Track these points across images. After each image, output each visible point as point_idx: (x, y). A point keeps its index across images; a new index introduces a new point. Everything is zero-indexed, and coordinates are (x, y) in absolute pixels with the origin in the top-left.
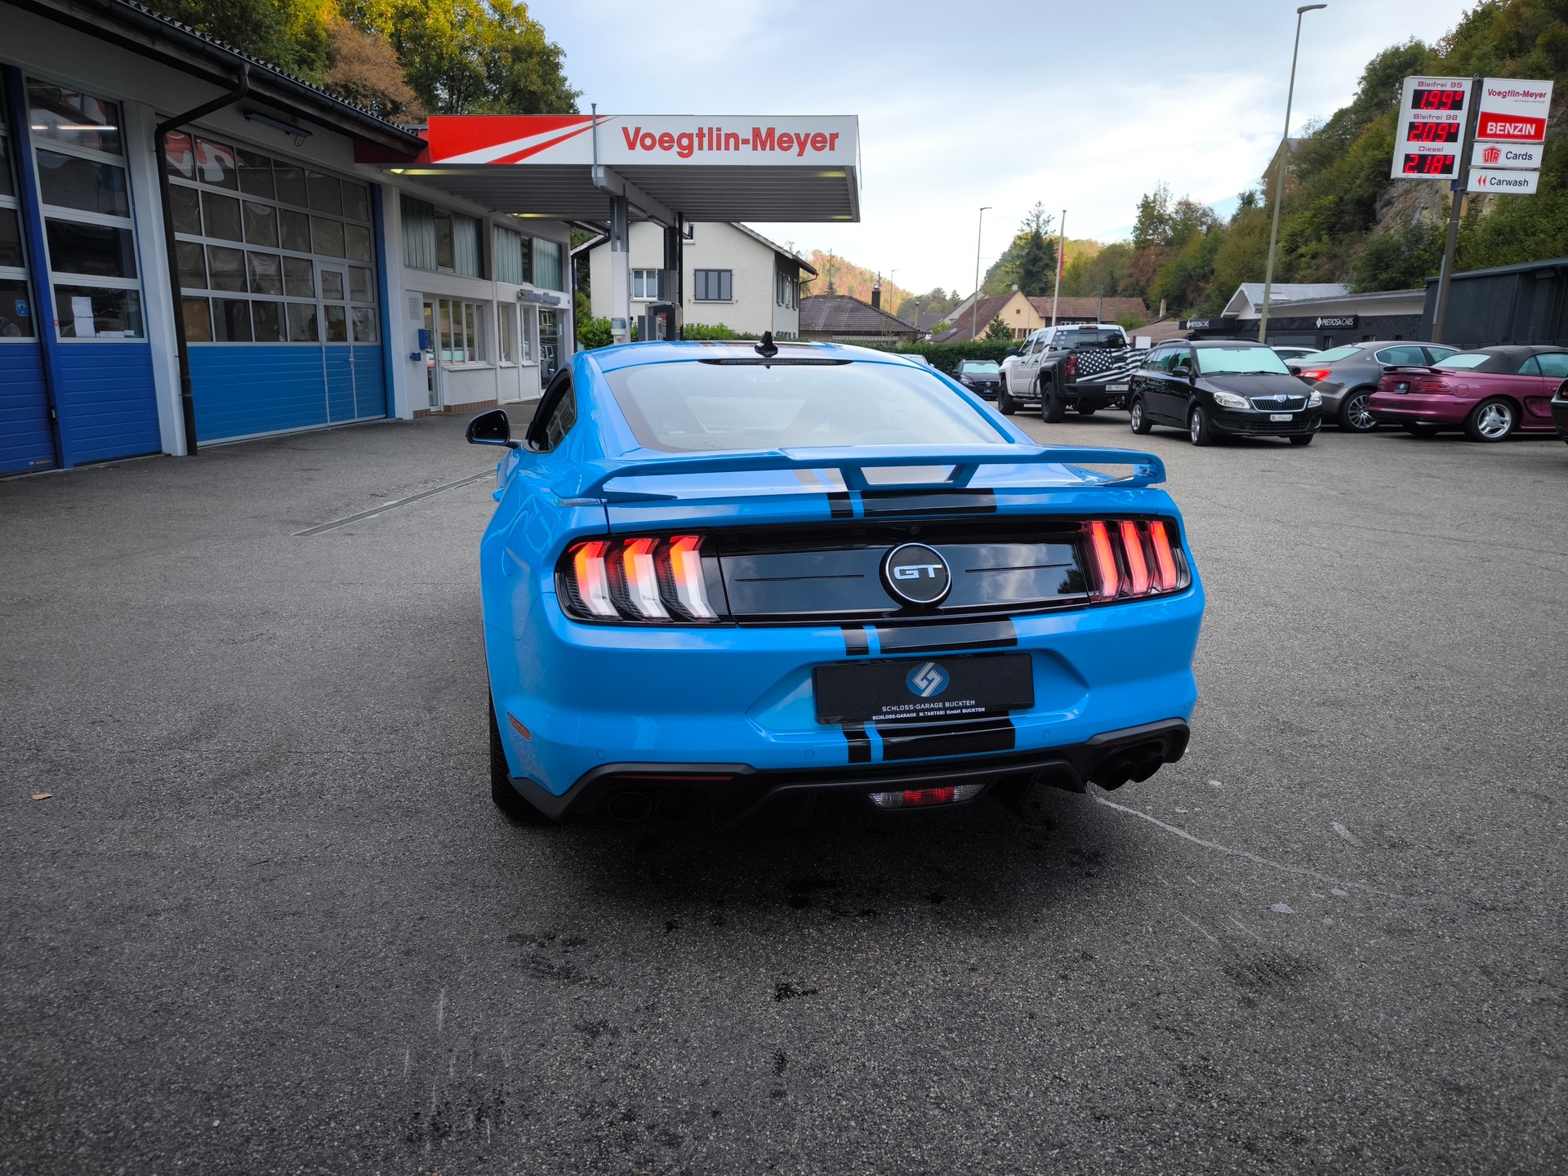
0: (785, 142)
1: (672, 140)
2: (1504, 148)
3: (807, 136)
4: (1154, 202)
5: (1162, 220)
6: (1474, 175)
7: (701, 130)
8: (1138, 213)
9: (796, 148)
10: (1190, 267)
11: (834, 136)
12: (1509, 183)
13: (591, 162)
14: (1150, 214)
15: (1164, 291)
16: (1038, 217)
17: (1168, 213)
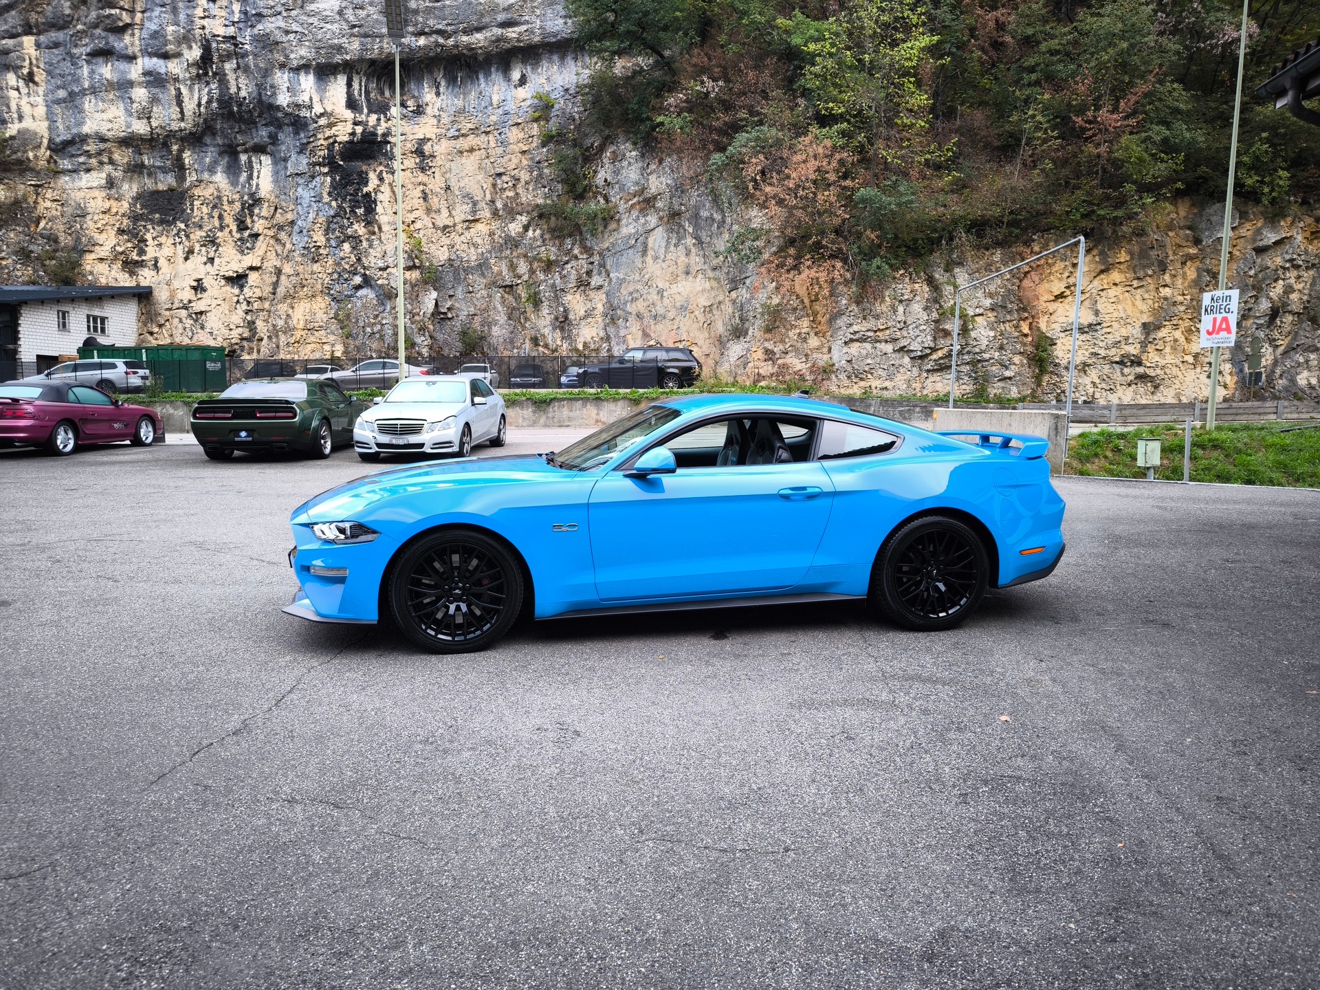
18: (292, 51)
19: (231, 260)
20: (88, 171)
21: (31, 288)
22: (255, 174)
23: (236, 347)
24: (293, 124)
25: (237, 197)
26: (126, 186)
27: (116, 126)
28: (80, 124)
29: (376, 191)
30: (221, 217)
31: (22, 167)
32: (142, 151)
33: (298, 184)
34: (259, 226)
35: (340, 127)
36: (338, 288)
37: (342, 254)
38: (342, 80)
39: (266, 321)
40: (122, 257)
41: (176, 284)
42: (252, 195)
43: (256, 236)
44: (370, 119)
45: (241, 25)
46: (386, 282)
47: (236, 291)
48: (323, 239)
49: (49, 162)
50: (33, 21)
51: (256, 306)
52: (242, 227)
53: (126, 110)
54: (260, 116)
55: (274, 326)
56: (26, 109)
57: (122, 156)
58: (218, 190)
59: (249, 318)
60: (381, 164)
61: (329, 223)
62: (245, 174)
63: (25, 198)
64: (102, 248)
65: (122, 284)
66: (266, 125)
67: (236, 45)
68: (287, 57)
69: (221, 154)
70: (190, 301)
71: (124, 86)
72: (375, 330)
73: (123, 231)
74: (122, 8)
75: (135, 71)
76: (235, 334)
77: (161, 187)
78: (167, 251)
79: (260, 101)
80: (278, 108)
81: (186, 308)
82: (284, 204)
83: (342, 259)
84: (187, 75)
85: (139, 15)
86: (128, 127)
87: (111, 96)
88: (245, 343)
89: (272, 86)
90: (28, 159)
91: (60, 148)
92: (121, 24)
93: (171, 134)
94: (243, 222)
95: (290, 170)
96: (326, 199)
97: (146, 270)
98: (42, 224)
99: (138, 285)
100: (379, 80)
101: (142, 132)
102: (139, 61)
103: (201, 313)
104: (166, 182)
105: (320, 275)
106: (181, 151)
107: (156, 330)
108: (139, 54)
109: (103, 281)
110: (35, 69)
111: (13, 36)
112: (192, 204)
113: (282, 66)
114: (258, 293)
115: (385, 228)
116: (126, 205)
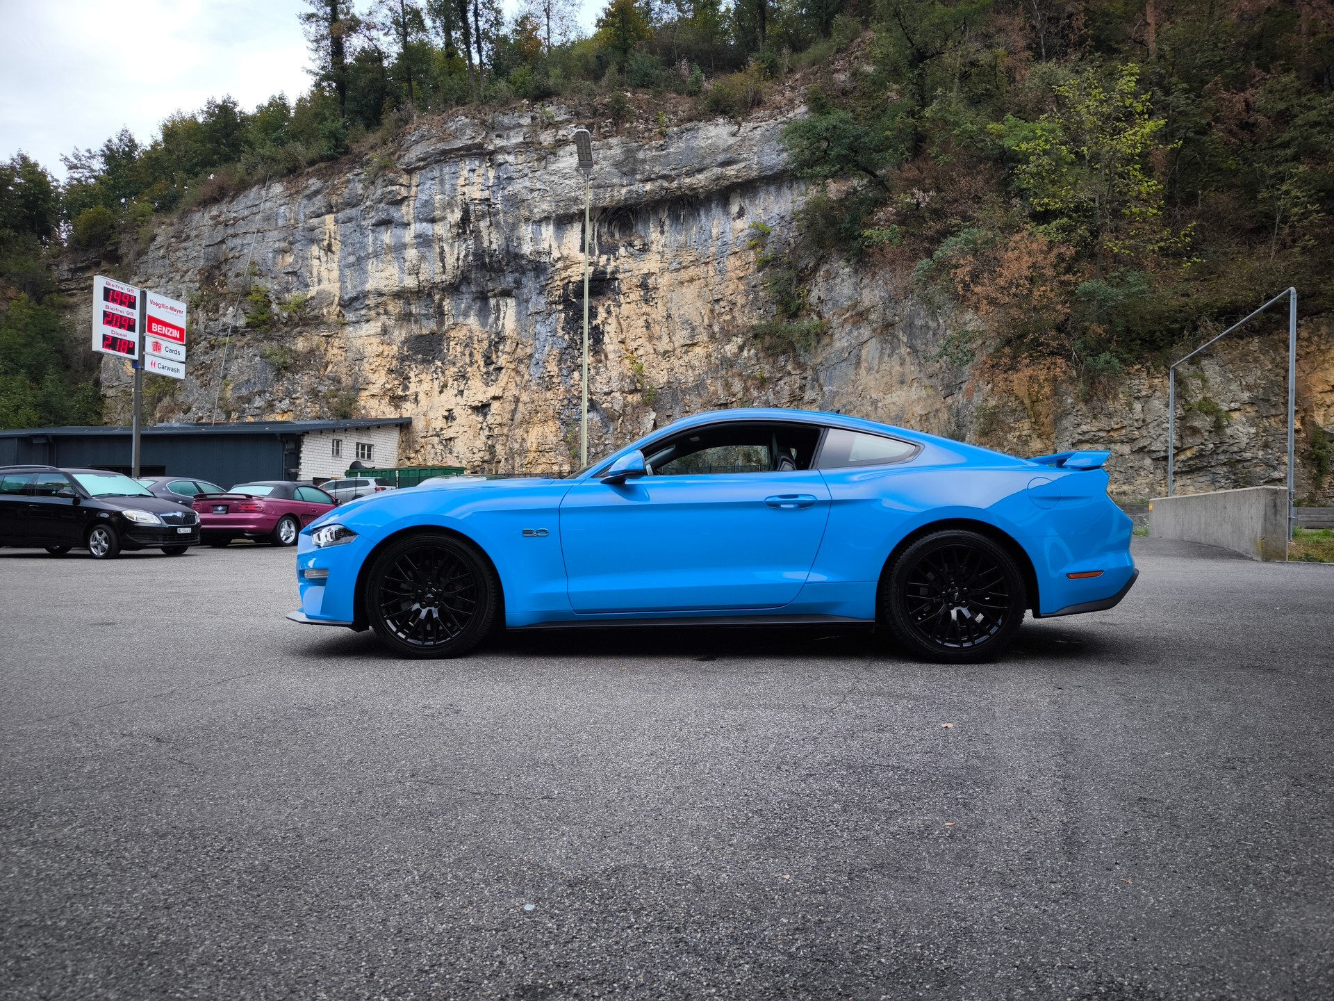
2: (164, 343)
6: (148, 360)
12: (169, 369)
18: (536, 206)
19: (478, 392)
20: (368, 321)
21: (317, 422)
22: (502, 315)
23: (478, 469)
24: (534, 270)
25: (485, 336)
26: (396, 333)
27: (391, 282)
28: (364, 283)
29: (604, 323)
30: (471, 355)
31: (318, 321)
32: (412, 302)
33: (537, 322)
34: (502, 360)
35: (574, 268)
36: (567, 413)
37: (572, 382)
38: (577, 227)
39: (504, 445)
40: (390, 393)
41: (431, 415)
42: (498, 334)
43: (500, 369)
44: (601, 260)
45: (494, 189)
46: (610, 405)
47: (480, 419)
48: (556, 369)
49: (338, 316)
50: (333, 202)
51: (496, 430)
52: (488, 361)
53: (400, 268)
54: (507, 265)
55: (511, 449)
56: (324, 274)
57: (395, 307)
58: (470, 331)
59: (490, 442)
60: (609, 299)
61: (562, 354)
62: (493, 316)
63: (318, 347)
64: (375, 386)
65: (388, 416)
66: (512, 272)
67: (489, 206)
68: (531, 212)
69: (474, 300)
70: (442, 429)
71: (400, 248)
72: (599, 450)
73: (392, 371)
74: (401, 185)
75: (408, 236)
76: (478, 457)
77: (425, 331)
78: (426, 386)
79: (508, 252)
80: (522, 256)
81: (438, 435)
82: (524, 340)
83: (572, 386)
84: (450, 235)
85: (414, 189)
86: (401, 282)
87: (389, 258)
88: (486, 466)
89: (518, 238)
90: (323, 315)
91: (347, 304)
92: (399, 197)
93: (434, 286)
94: (489, 358)
95: (531, 309)
96: (560, 333)
97: (408, 403)
98: (329, 368)
99: (401, 417)
100: (610, 224)
101: (411, 286)
102: (412, 226)
103: (450, 439)
104: (429, 327)
105: (552, 402)
106: (442, 300)
107: (413, 455)
108: (412, 221)
109: (373, 414)
110: (333, 241)
111: (318, 216)
112: (448, 345)
113: (527, 220)
114: (499, 419)
115: (611, 356)
116: (395, 348)
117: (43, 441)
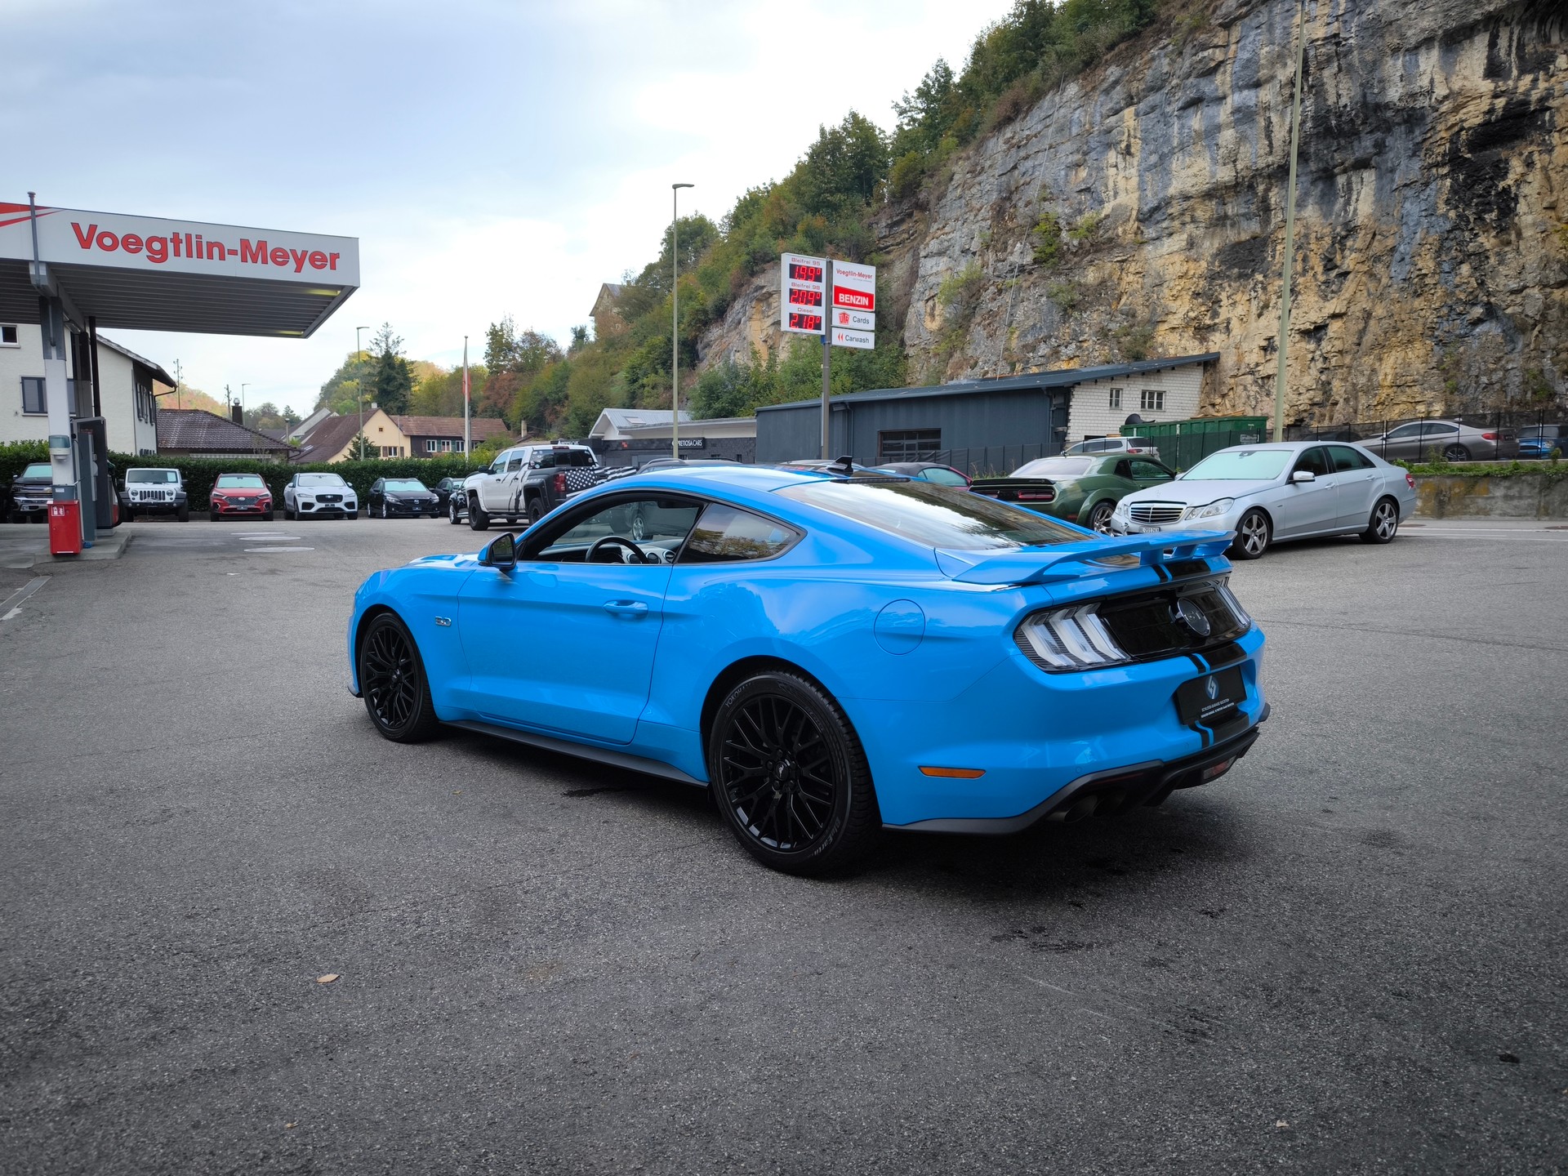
0: (280, 257)
1: (138, 241)
2: (851, 314)
3: (304, 253)
4: (502, 330)
5: (510, 347)
6: (835, 332)
7: (176, 235)
8: (487, 340)
9: (292, 264)
10: (546, 392)
11: (335, 257)
12: (857, 340)
13: (29, 256)
14: (499, 342)
15: (523, 413)
16: (387, 338)
17: (515, 341)
18: (1410, 27)
19: (1312, 310)
20: (1171, 234)
21: (1106, 367)
22: (1354, 197)
23: (1305, 415)
24: (1405, 122)
25: (1327, 230)
26: (1207, 244)
27: (1200, 180)
28: (1166, 187)
29: (1518, 183)
30: (1305, 259)
31: (1111, 244)
32: (1227, 200)
33: (1405, 198)
34: (1349, 261)
35: (1471, 108)
36: (1446, 326)
37: (1457, 280)
38: (1481, 42)
39: (1344, 380)
40: (1195, 324)
41: (1245, 347)
42: (1346, 224)
43: (1345, 274)
44: (1521, 83)
45: (1346, 17)
46: (1518, 309)
47: (1312, 346)
48: (1431, 264)
49: (1136, 234)
50: (1134, 91)
51: (1333, 362)
52: (1329, 264)
53: (1212, 158)
54: (1364, 123)
55: (1354, 385)
56: (1121, 184)
57: (1204, 212)
58: (1306, 227)
59: (1323, 378)
60: (1532, 143)
61: (1443, 240)
62: (1341, 200)
63: (1110, 276)
64: (1176, 316)
65: (1191, 353)
66: (1371, 132)
67: (1338, 44)
68: (1402, 36)
69: (1313, 183)
70: (1257, 365)
71: (1214, 130)
72: (1495, 378)
73: (1198, 294)
74: (1216, 47)
75: (1223, 113)
76: (1305, 399)
77: (1244, 237)
78: (1240, 310)
79: (1365, 104)
80: (1387, 106)
81: (1252, 373)
82: (1384, 227)
83: (1457, 286)
84: (1280, 99)
85: (1233, 47)
86: (1212, 177)
87: (1199, 148)
88: (1316, 410)
89: (1381, 81)
90: (1118, 236)
91: (1147, 217)
92: (1213, 64)
93: (1257, 174)
94: (1330, 260)
95: (1399, 179)
96: (1442, 208)
97: (1217, 334)
98: (1123, 301)
99: (1207, 352)
100: (1542, 22)
101: (1226, 179)
102: (1229, 100)
103: (1269, 377)
104: (1253, 227)
105: (1422, 313)
106: (1267, 190)
107: (1218, 401)
108: (1229, 92)
109: (1172, 352)
110: (1132, 140)
111: (1117, 112)
112: (1274, 250)
113: (1396, 50)
114: (1338, 345)
115: (1527, 233)
116: (1204, 264)
117: (842, 408)
